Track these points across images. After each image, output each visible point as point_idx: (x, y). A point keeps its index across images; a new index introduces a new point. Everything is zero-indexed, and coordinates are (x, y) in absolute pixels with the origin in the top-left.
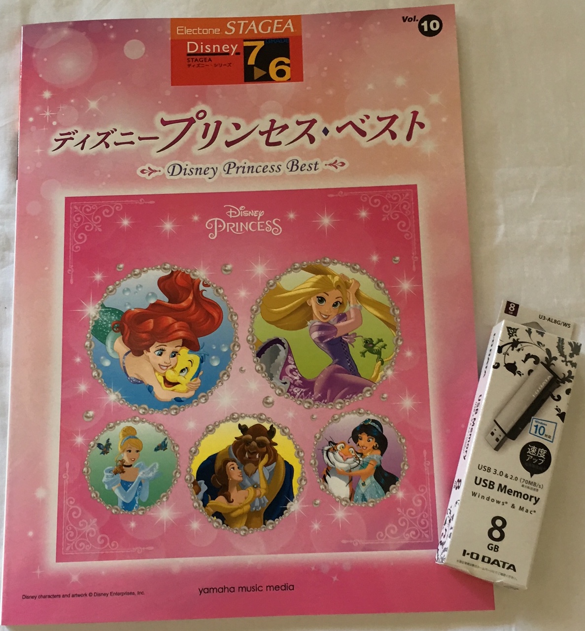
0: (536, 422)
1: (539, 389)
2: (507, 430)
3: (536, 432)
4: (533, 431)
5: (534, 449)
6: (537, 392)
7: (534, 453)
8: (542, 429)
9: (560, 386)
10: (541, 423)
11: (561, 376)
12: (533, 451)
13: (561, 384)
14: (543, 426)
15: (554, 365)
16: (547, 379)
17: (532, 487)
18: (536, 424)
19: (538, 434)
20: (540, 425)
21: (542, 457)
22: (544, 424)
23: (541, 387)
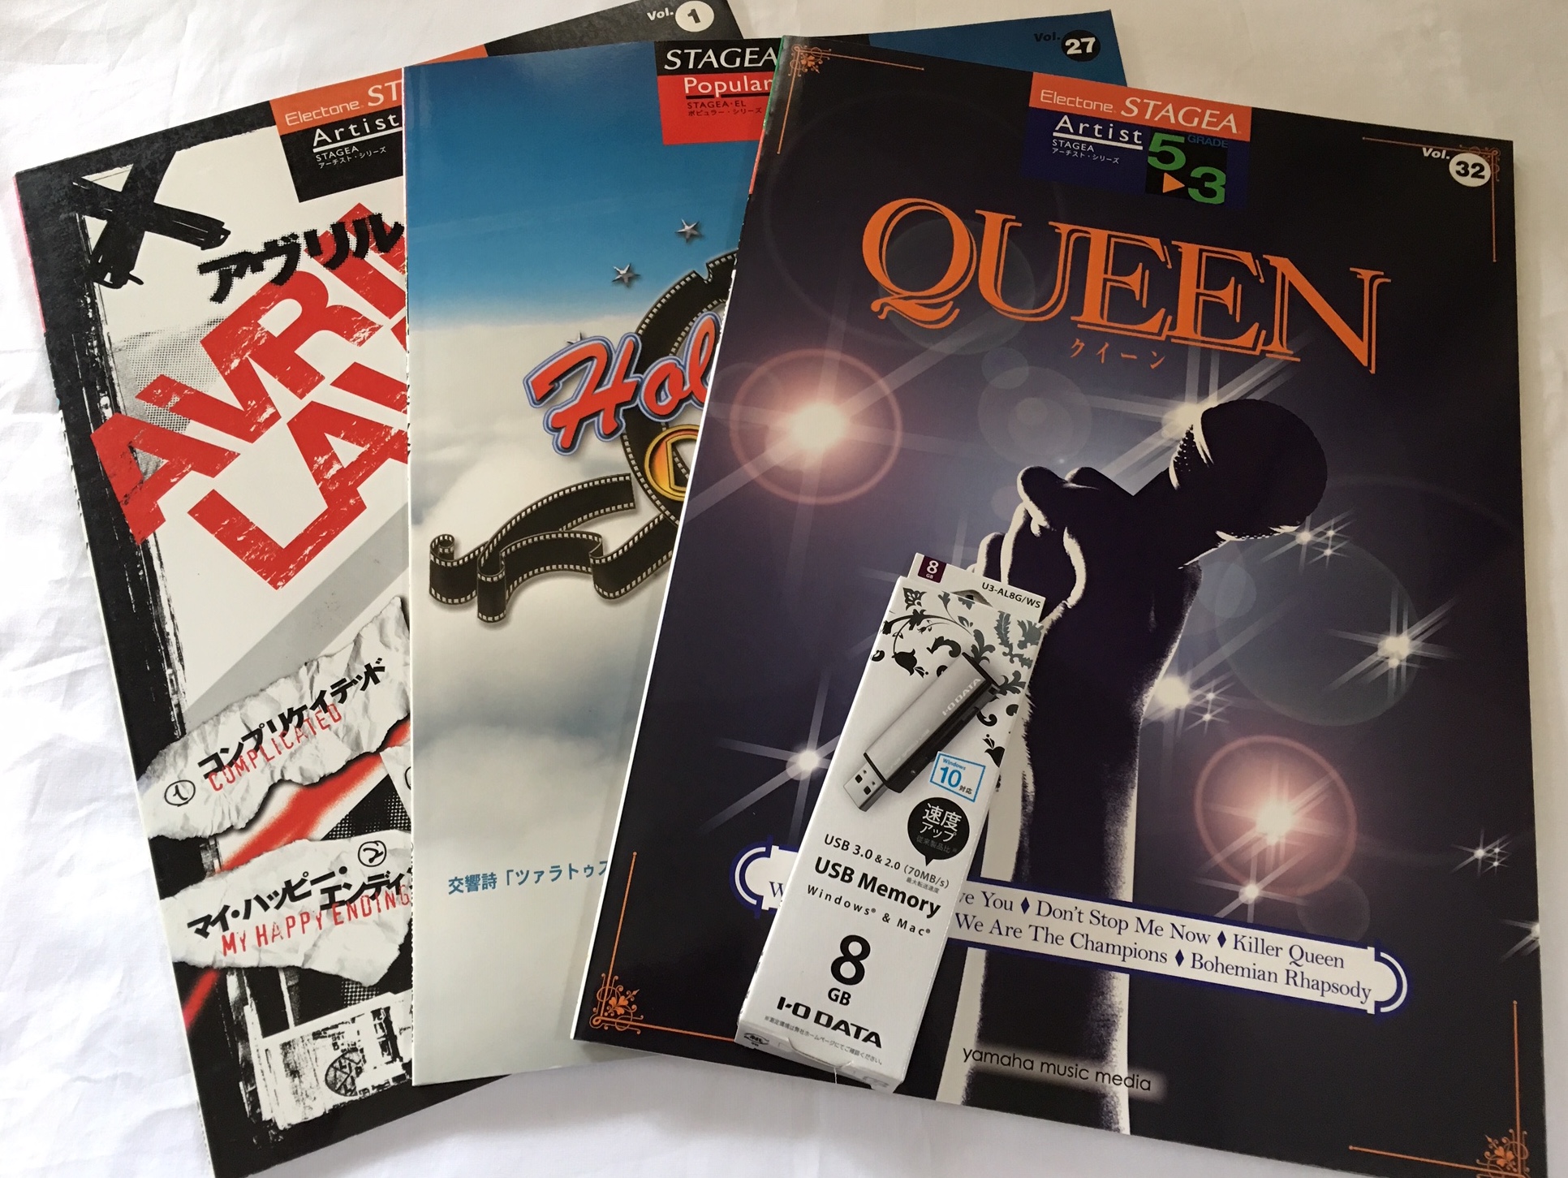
0: (945, 761)
1: (955, 702)
2: (887, 775)
3: (943, 781)
4: (938, 778)
5: (937, 811)
6: (952, 707)
7: (936, 820)
8: (955, 776)
9: (996, 698)
10: (955, 765)
11: (1001, 682)
12: (935, 815)
13: (998, 695)
14: (958, 769)
15: (988, 659)
16: (973, 685)
17: (928, 883)
18: (945, 765)
19: (946, 784)
20: (951, 768)
21: (952, 828)
22: (961, 767)
23: (959, 699)
